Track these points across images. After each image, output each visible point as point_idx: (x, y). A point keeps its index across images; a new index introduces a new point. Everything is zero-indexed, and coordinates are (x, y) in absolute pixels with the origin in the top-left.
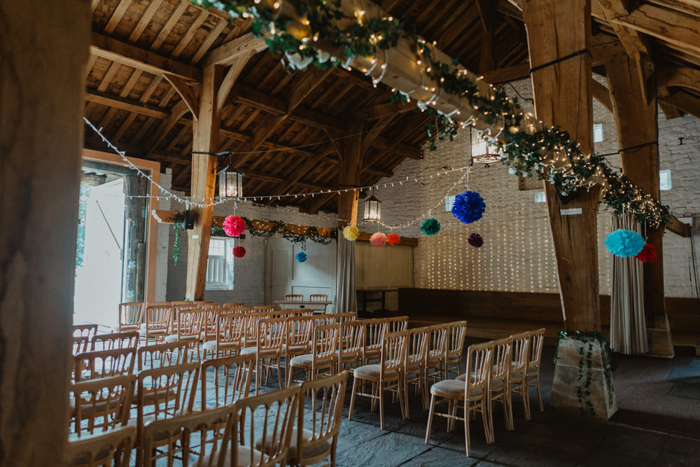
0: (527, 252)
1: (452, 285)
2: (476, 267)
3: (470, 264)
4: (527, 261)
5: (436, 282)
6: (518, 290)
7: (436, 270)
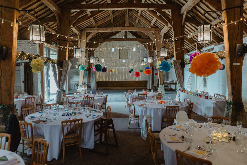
0: (121, 72)
1: (104, 80)
2: (110, 76)
3: (108, 75)
4: (121, 74)
5: (100, 79)
6: (119, 80)
7: (99, 76)
